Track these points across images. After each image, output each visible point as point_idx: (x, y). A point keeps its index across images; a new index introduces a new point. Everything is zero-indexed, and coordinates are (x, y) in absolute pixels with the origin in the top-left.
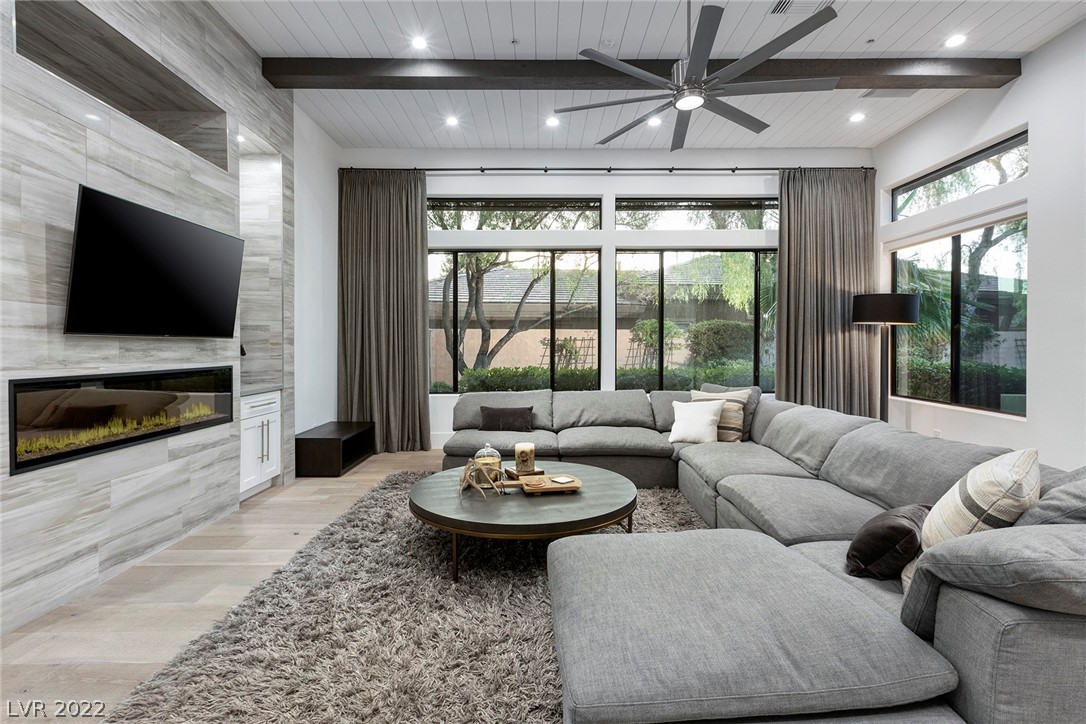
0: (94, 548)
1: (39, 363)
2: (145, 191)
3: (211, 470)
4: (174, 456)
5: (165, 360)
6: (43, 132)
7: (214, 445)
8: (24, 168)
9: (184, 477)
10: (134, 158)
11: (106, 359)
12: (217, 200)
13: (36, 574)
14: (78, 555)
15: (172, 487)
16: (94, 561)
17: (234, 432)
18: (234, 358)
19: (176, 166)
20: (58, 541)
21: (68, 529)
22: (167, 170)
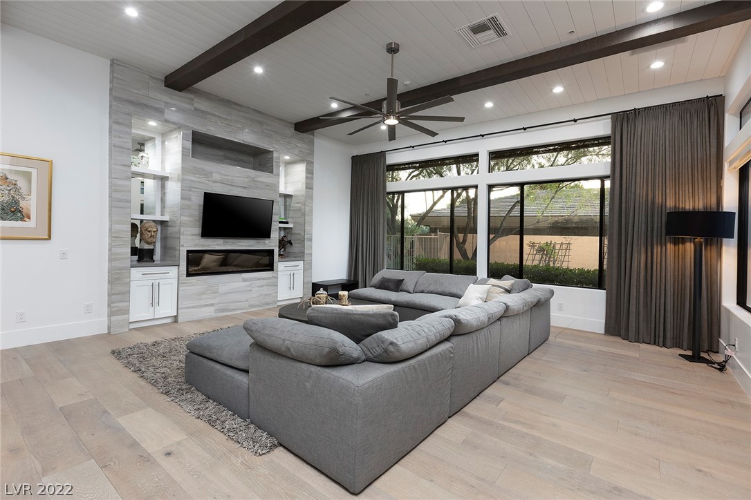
0: (212, 305)
1: (195, 246)
2: (239, 189)
3: (262, 288)
4: (245, 280)
5: (242, 246)
6: (199, 178)
7: (264, 279)
8: (193, 189)
9: (249, 288)
10: (230, 178)
11: (218, 245)
12: (268, 186)
13: (193, 307)
14: (207, 305)
15: (244, 291)
16: (212, 309)
17: (274, 275)
18: (275, 246)
19: (248, 177)
20: (201, 299)
21: (203, 296)
22: (244, 179)
